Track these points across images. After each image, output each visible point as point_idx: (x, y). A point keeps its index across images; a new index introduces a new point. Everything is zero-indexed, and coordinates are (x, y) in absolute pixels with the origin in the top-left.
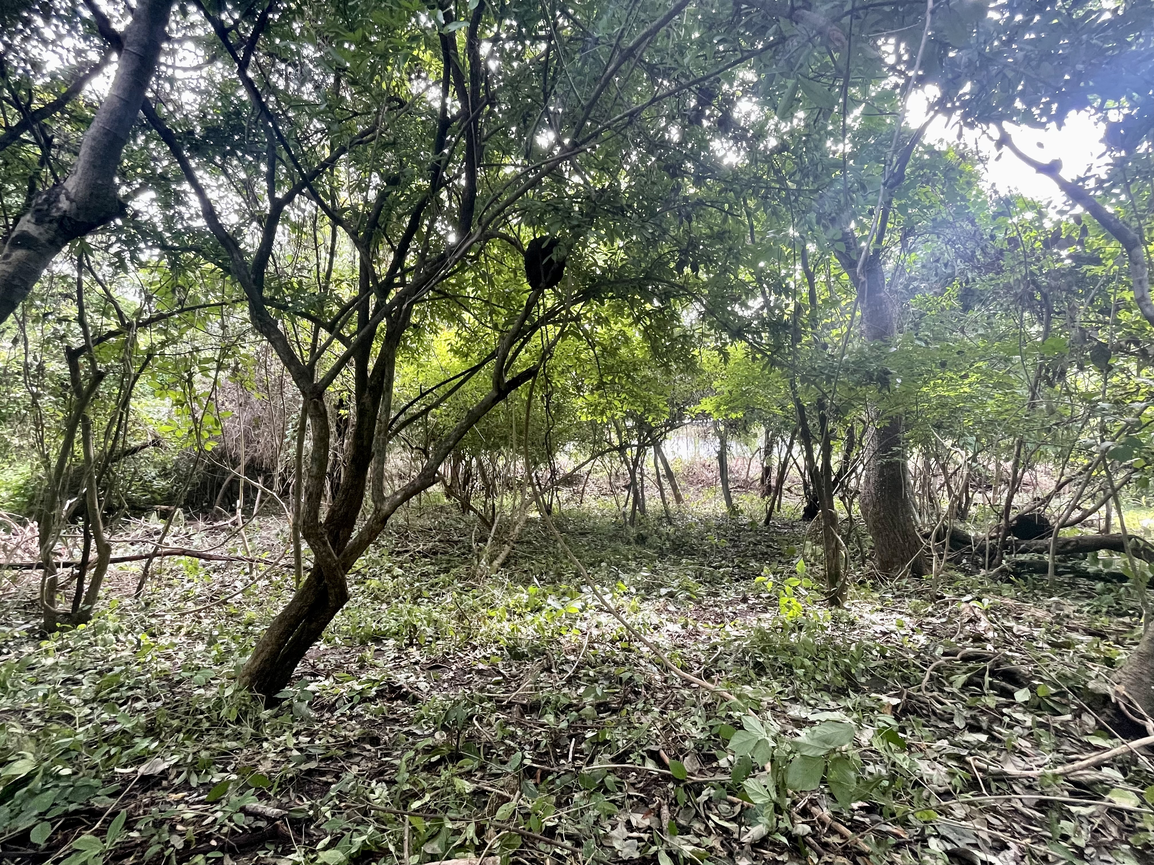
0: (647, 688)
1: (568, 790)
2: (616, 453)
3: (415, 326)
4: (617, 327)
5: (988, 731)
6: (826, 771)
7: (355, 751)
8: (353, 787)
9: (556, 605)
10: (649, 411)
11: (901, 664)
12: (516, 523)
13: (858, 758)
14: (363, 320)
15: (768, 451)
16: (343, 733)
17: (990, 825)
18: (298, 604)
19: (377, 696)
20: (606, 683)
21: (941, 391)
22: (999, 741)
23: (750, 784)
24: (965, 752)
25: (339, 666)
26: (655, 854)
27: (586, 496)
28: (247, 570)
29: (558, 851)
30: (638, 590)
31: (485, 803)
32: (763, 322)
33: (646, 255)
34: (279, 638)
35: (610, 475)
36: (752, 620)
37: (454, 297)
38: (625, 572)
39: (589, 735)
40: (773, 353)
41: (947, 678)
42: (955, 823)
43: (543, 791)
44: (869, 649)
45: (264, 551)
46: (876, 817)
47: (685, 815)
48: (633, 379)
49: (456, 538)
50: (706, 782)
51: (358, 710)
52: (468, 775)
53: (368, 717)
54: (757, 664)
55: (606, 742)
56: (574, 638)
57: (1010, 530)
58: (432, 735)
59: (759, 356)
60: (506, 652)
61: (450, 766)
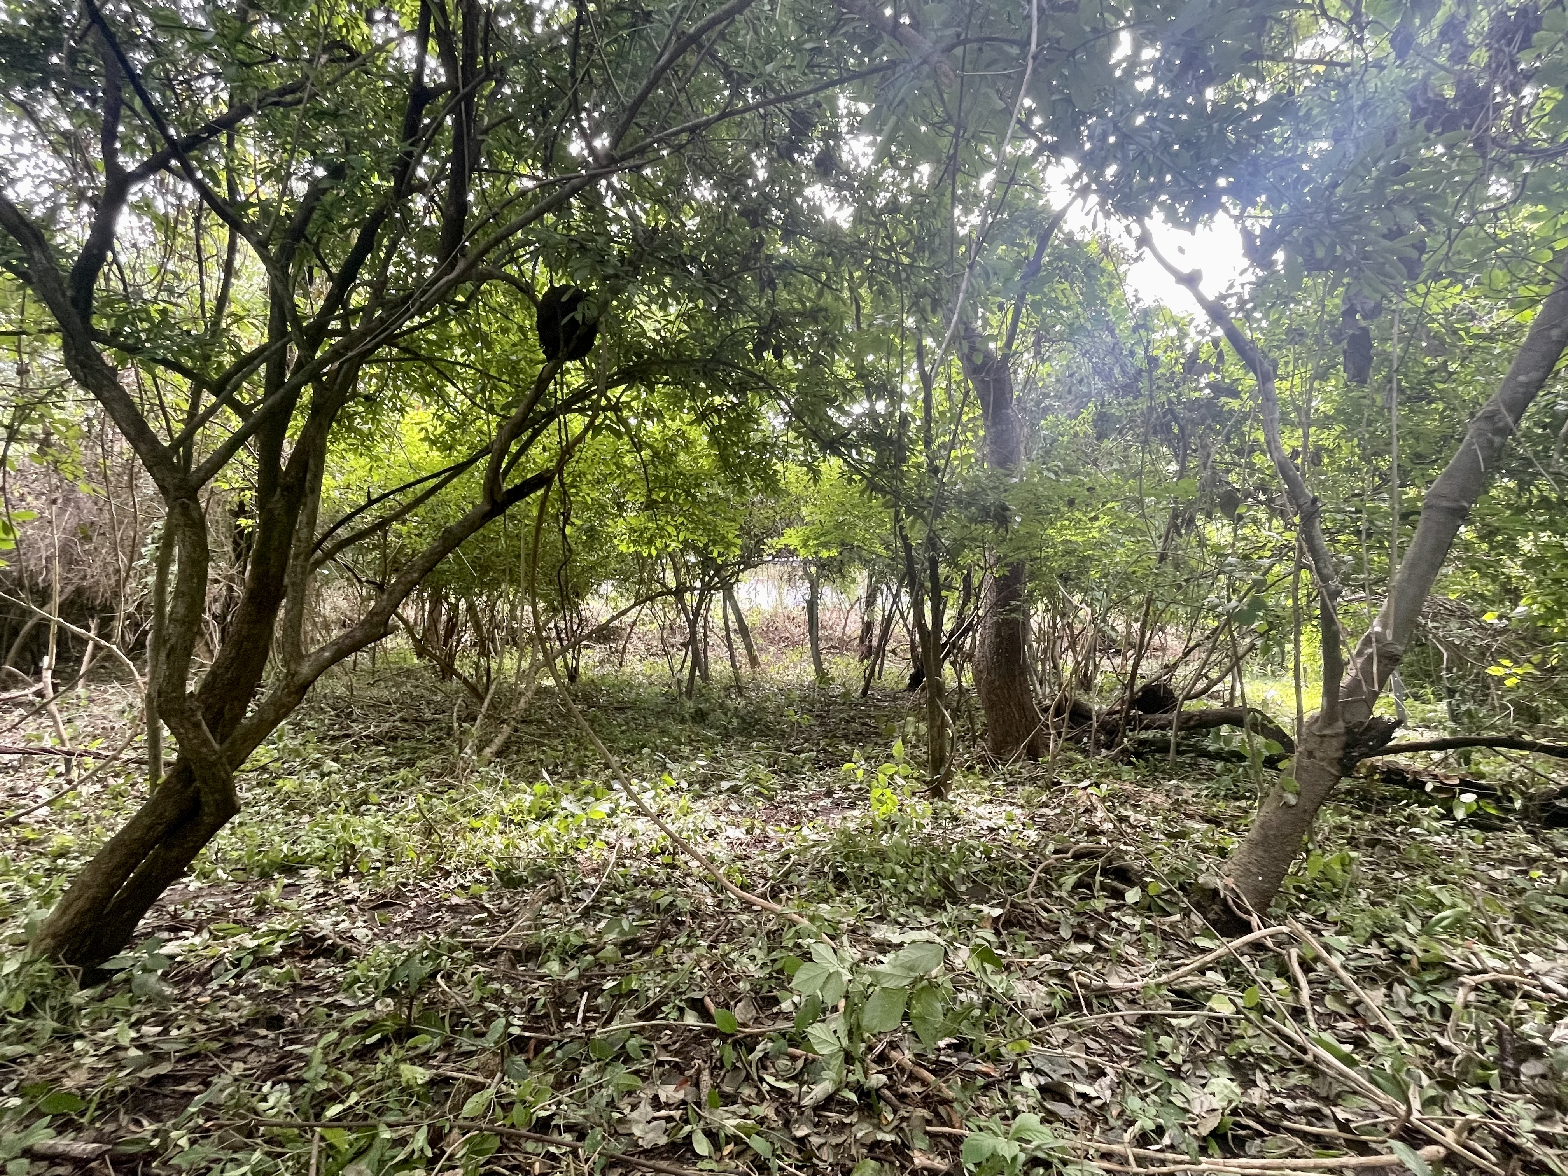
0: (694, 915)
1: (575, 1063)
2: (671, 599)
3: (368, 398)
4: (675, 425)
5: (1095, 941)
6: (908, 1005)
7: (239, 1040)
8: (232, 1096)
9: (575, 808)
10: (715, 543)
11: (1007, 866)
12: (521, 694)
13: (949, 985)
14: (274, 382)
15: (870, 601)
16: (221, 1015)
17: (1088, 1050)
18: (147, 821)
19: (284, 954)
20: (638, 913)
21: (1068, 535)
22: (1106, 950)
23: (816, 1031)
24: (1068, 967)
25: (220, 914)
26: (689, 1136)
27: (628, 657)
28: (62, 769)
29: (552, 1149)
30: (690, 784)
31: (448, 1095)
32: (863, 436)
33: (716, 329)
34: (109, 875)
35: (663, 629)
36: (836, 819)
37: (430, 360)
38: (674, 761)
39: (609, 985)
40: (874, 475)
41: (1056, 881)
42: (1051, 1052)
43: (537, 1069)
44: (972, 850)
45: (95, 737)
46: (965, 1055)
47: (733, 1079)
48: (694, 497)
49: (428, 716)
50: (762, 1034)
51: (250, 977)
52: (424, 1059)
53: (265, 987)
54: (839, 876)
55: (632, 992)
56: (596, 853)
57: (1134, 702)
58: (370, 1006)
59: (857, 477)
60: (494, 878)
61: (395, 1048)
